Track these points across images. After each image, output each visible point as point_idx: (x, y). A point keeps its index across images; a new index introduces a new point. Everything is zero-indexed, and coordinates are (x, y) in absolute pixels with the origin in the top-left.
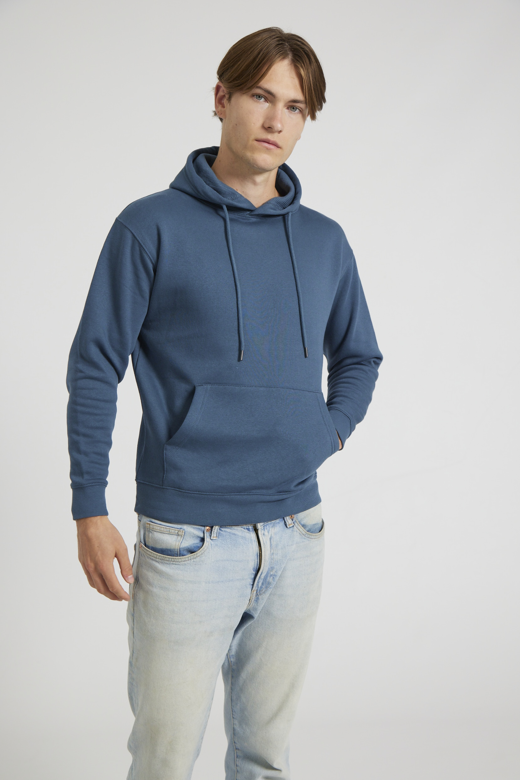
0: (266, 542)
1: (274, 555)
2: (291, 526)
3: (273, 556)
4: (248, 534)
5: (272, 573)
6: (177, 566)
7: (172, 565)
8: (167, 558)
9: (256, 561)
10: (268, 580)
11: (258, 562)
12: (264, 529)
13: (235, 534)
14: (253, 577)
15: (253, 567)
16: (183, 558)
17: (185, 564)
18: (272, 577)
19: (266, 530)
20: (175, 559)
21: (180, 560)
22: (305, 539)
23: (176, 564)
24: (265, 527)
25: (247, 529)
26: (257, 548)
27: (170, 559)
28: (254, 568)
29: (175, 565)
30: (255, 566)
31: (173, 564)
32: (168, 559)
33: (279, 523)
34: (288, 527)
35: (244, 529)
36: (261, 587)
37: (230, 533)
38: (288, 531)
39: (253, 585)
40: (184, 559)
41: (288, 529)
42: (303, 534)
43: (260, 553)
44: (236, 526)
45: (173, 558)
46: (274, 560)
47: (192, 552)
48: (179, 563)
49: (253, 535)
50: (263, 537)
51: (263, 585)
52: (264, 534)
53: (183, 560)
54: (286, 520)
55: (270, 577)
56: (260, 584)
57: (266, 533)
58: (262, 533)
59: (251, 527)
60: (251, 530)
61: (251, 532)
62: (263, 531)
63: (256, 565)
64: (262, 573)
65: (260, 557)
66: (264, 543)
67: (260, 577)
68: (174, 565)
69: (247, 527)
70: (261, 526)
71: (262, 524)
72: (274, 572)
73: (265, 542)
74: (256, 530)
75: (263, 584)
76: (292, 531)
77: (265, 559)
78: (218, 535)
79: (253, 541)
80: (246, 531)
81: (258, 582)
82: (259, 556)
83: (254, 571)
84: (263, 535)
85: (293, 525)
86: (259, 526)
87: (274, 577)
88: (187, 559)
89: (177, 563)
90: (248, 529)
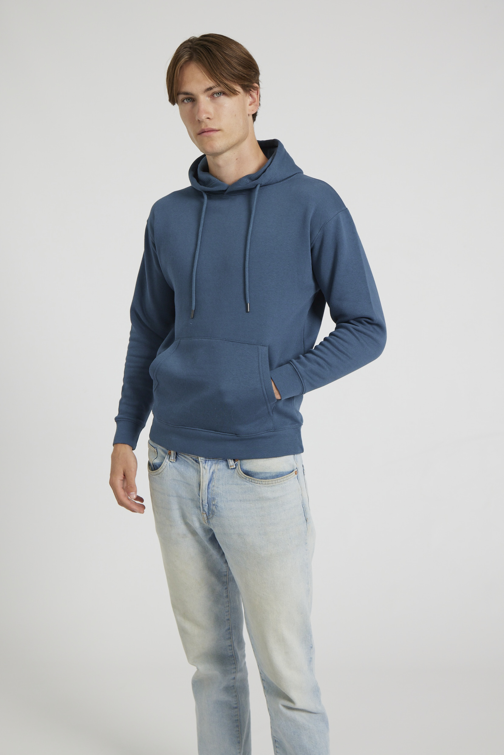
0: (205, 475)
1: (215, 488)
2: (232, 467)
3: (213, 488)
4: (196, 464)
5: (213, 503)
10: (212, 508)
12: (205, 463)
13: (187, 462)
17: (154, 477)
18: (214, 507)
19: (207, 465)
22: (247, 482)
24: (207, 462)
33: (223, 462)
34: (229, 468)
35: (192, 459)
36: (208, 512)
37: (184, 460)
38: (230, 471)
44: (187, 455)
46: (215, 492)
50: (204, 469)
54: (229, 462)
56: (206, 510)
60: (198, 462)
62: (205, 465)
69: (195, 459)
70: (201, 460)
72: (215, 502)
75: (209, 510)
76: (234, 472)
78: (176, 459)
90: (196, 461)
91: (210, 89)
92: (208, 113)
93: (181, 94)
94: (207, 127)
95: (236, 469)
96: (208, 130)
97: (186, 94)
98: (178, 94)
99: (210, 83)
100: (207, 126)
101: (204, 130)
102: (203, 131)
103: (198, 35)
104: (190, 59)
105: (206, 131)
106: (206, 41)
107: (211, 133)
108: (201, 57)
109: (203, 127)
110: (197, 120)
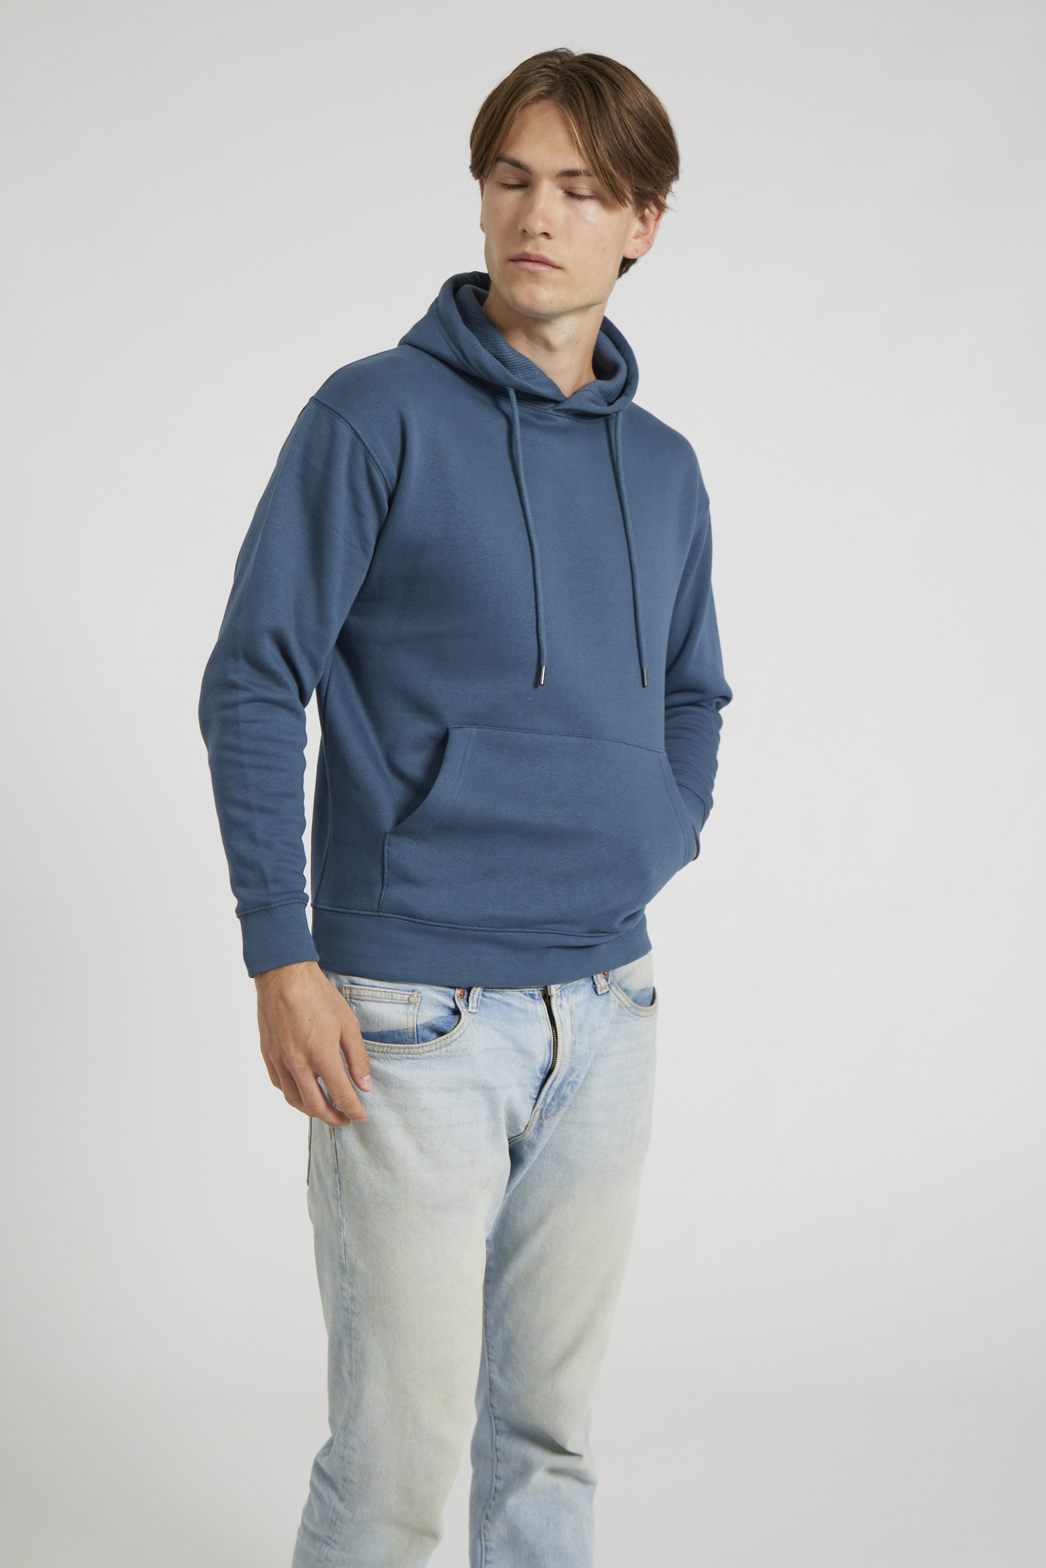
0: (565, 1021)
1: (577, 1045)
2: (604, 991)
3: (574, 1047)
4: (531, 1004)
5: (571, 1079)
6: (415, 1061)
7: (406, 1060)
8: (395, 1047)
9: (548, 1055)
10: (563, 1092)
11: (550, 1057)
12: (561, 995)
13: (508, 1004)
14: (538, 1084)
15: (541, 1066)
16: (426, 1046)
17: (431, 1057)
18: (570, 1087)
19: (564, 998)
20: (412, 1048)
21: (421, 1050)
22: (629, 1016)
23: (413, 1059)
24: (562, 992)
25: (530, 995)
26: (549, 1032)
27: (402, 1051)
28: (541, 1069)
29: (411, 1061)
30: (545, 1066)
31: (407, 1058)
32: (397, 1051)
33: (584, 985)
34: (600, 993)
35: (525, 994)
36: (550, 1105)
37: (499, 1001)
38: (600, 1001)
39: (537, 1099)
40: (429, 1048)
41: (600, 997)
42: (626, 1007)
43: (554, 1042)
44: (511, 989)
45: (408, 1048)
46: (577, 1053)
47: (441, 1033)
48: (419, 1056)
49: (542, 1007)
50: (559, 1011)
51: (553, 1101)
52: (561, 1006)
53: (426, 1049)
54: (595, 979)
55: (568, 1085)
56: (548, 1101)
57: (565, 1004)
58: (559, 1003)
59: (537, 992)
60: (537, 997)
61: (537, 1002)
62: (559, 999)
63: (546, 1064)
64: (555, 1078)
65: (554, 1048)
66: (561, 1023)
67: (551, 1086)
68: (409, 1061)
69: (531, 992)
70: (557, 990)
71: (558, 986)
72: (574, 1076)
73: (563, 1021)
74: (547, 998)
75: (553, 1099)
76: (607, 1000)
77: (563, 1052)
78: (481, 1005)
79: (541, 1018)
80: (529, 999)
81: (547, 1095)
82: (552, 1047)
83: (541, 1073)
84: (558, 1007)
85: (608, 989)
86: (554, 989)
87: (574, 1085)
88: (434, 1048)
89: (415, 1056)
90: (532, 996)
91: (572, 174)
92: (547, 221)
93: (505, 161)
94: (538, 253)
95: (611, 992)
96: (536, 260)
97: (517, 164)
98: (499, 159)
99: (576, 162)
100: (537, 249)
101: (529, 255)
102: (525, 258)
103: (578, 49)
104: (547, 95)
105: (533, 259)
106: (595, 68)
107: (542, 268)
108: (577, 101)
109: (529, 248)
110: (520, 228)
